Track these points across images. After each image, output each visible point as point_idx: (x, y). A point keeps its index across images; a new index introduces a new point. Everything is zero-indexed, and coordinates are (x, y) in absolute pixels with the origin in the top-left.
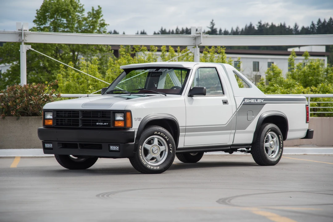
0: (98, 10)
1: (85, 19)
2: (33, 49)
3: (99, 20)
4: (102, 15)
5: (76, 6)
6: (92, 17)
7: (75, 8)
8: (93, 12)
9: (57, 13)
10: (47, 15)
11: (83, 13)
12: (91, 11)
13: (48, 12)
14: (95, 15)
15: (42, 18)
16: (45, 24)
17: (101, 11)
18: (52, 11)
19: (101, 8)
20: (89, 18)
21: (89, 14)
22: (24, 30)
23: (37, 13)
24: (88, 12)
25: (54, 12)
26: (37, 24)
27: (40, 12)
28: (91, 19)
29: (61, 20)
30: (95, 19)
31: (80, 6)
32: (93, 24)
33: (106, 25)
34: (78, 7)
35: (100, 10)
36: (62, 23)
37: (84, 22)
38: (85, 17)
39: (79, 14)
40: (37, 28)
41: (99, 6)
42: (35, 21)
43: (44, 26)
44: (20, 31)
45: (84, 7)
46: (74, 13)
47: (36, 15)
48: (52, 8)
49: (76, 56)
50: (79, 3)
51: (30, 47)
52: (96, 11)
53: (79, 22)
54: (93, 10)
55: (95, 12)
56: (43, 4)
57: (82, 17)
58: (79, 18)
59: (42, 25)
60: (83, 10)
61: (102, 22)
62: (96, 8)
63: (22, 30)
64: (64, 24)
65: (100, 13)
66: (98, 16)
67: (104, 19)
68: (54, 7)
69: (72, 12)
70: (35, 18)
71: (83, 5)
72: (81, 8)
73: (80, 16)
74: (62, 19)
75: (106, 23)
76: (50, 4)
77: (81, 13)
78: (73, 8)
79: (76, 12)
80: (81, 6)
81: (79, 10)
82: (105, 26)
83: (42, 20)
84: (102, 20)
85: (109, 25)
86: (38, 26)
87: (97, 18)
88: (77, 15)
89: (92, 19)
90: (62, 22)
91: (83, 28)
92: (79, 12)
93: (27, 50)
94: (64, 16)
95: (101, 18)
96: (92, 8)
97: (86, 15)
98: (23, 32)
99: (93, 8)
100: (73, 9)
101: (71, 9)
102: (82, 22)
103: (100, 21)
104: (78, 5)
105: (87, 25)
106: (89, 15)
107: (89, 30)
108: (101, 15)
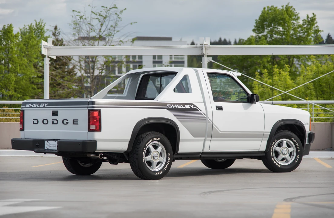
0: (312, 17)
1: (300, 26)
2: (213, 61)
3: (314, 26)
4: (317, 22)
5: (292, 14)
6: (307, 24)
7: (290, 17)
8: (308, 19)
9: (273, 22)
10: (265, 24)
11: (299, 21)
12: (306, 19)
13: (265, 21)
14: (310, 23)
15: (260, 27)
16: (263, 33)
17: (316, 18)
18: (269, 20)
19: (315, 15)
20: (304, 25)
21: (304, 21)
22: (205, 44)
23: (256, 23)
24: (303, 19)
25: (271, 21)
26: (255, 32)
27: (259, 22)
28: (305, 26)
29: (277, 28)
30: (309, 26)
31: (295, 14)
32: (307, 30)
33: (320, 31)
34: (294, 15)
35: (314, 18)
36: (279, 31)
37: (299, 30)
38: (300, 25)
39: (294, 22)
40: (256, 36)
41: (313, 14)
42: (254, 30)
43: (262, 34)
44: (201, 45)
45: (299, 15)
46: (290, 21)
47: (255, 25)
48: (270, 17)
49: (291, 62)
50: (295, 12)
51: (210, 59)
52: (310, 18)
53: (294, 30)
54: (308, 17)
55: (309, 20)
56: (262, 14)
57: (298, 24)
58: (295, 26)
59: (260, 33)
60: (299, 18)
61: (316, 28)
62: (311, 16)
63: (203, 44)
64: (281, 31)
65: (315, 19)
66: (312, 23)
67: (318, 26)
68: (271, 17)
69: (288, 20)
70: (254, 28)
71: (299, 13)
72: (297, 16)
73: (295, 24)
74: (279, 27)
75: (320, 30)
76: (267, 13)
77: (296, 20)
78: (289, 16)
79: (292, 20)
80: (297, 14)
81: (294, 19)
82: (320, 33)
83: (261, 29)
84: (317, 26)
85: (323, 31)
86: (257, 35)
87: (311, 25)
88: (293, 23)
89: (307, 27)
90: (278, 29)
91: (298, 34)
92: (294, 20)
93: (208, 62)
94: (280, 24)
95: (316, 25)
96: (306, 16)
97: (301, 22)
98: (204, 46)
99: (308, 15)
100: (289, 18)
101: (286, 17)
102: (297, 29)
103: (315, 28)
104: (293, 13)
105: (302, 32)
106: (304, 23)
107: (304, 36)
108: (315, 21)
